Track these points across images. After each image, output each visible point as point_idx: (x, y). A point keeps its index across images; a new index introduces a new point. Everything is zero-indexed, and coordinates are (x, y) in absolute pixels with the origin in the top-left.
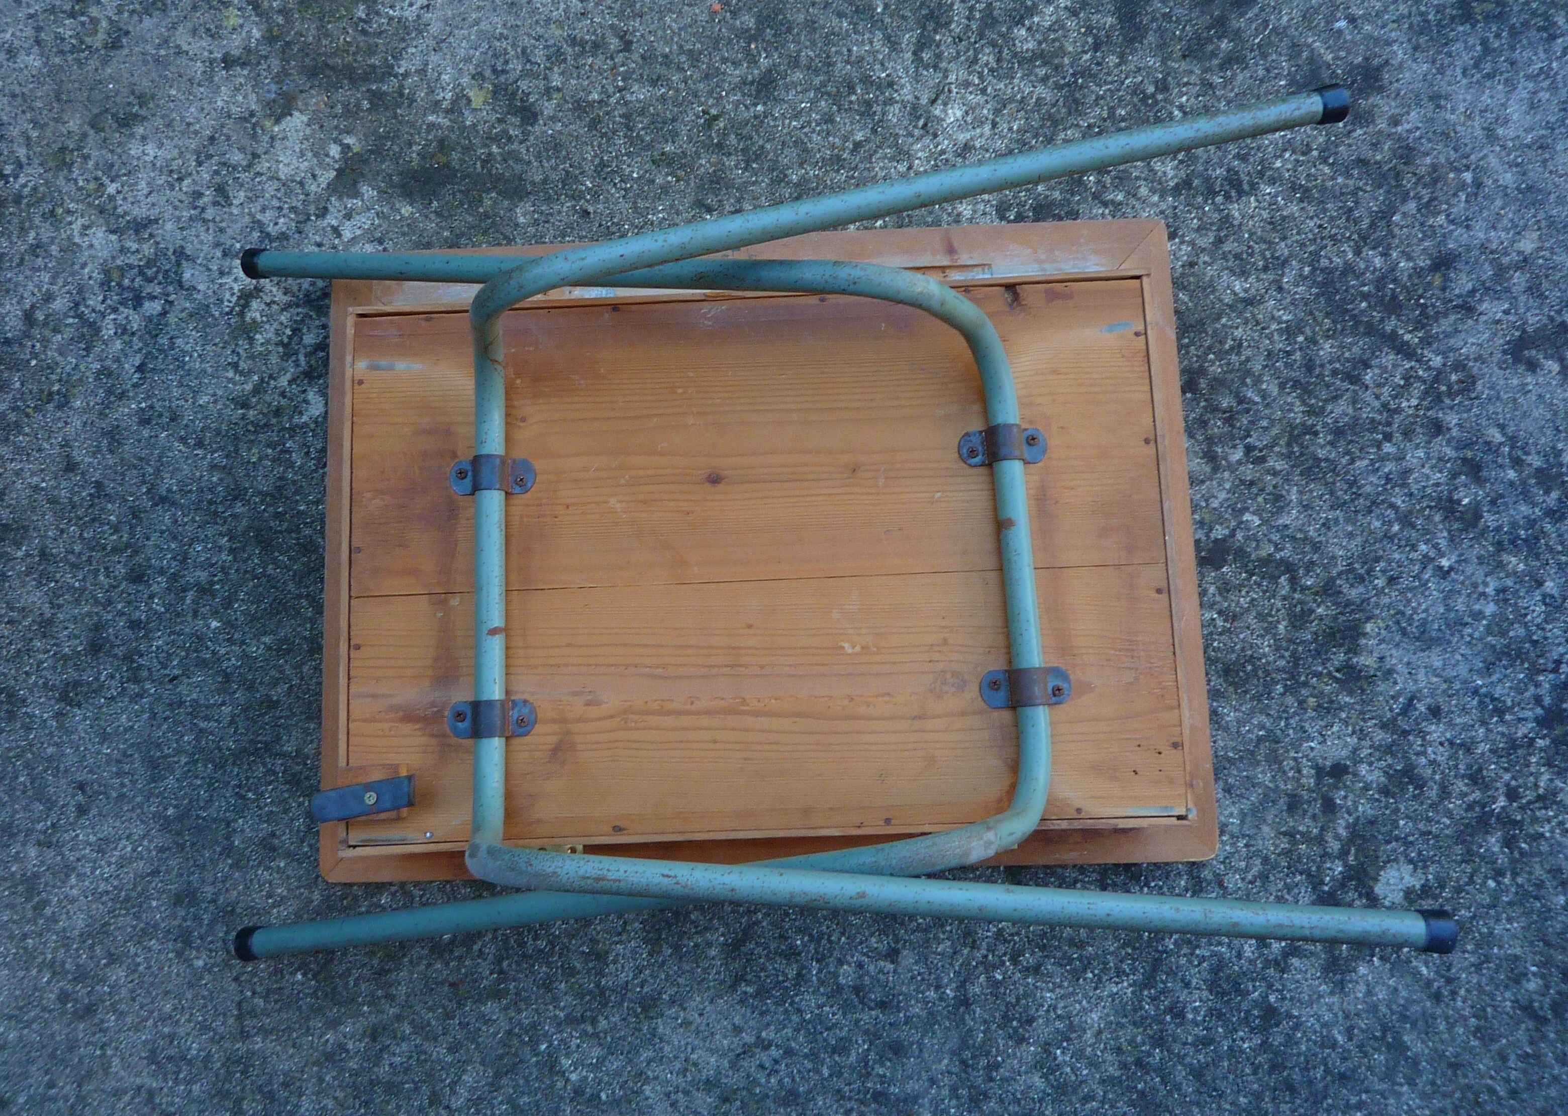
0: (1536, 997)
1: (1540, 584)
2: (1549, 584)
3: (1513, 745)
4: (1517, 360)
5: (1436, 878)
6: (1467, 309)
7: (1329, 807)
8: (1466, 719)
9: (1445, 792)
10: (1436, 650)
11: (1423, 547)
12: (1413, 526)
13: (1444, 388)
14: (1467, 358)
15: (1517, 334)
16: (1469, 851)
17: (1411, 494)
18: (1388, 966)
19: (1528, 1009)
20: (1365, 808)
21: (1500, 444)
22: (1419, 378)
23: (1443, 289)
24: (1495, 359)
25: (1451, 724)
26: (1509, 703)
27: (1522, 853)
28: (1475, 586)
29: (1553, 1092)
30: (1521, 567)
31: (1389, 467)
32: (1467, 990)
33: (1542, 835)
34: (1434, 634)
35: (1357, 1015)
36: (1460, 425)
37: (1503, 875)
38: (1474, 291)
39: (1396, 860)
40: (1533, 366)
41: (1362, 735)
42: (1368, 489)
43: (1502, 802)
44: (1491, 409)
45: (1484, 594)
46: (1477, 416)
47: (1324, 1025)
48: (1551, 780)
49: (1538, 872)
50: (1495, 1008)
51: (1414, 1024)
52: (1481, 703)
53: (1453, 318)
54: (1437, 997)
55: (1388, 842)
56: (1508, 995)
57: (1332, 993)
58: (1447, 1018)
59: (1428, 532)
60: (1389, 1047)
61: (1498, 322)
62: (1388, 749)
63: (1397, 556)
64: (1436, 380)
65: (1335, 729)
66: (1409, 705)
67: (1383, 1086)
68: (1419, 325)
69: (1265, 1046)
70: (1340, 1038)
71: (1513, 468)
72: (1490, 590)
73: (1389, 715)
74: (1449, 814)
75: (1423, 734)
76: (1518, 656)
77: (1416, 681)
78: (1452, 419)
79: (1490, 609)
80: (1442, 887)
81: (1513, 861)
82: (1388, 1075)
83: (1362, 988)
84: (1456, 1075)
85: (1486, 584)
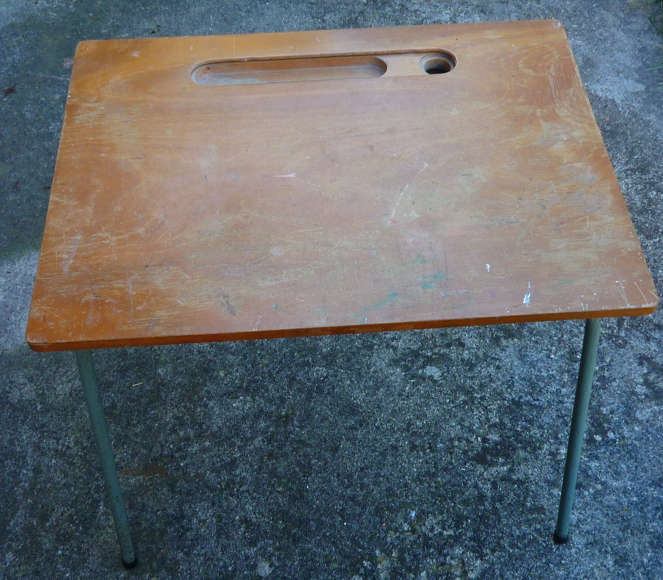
0: (415, 426)
1: (563, 387)
2: (565, 390)
3: (500, 394)
4: (640, 359)
5: (441, 383)
6: (648, 339)
7: (448, 346)
8: (501, 378)
9: (472, 378)
10: (520, 362)
11: (554, 348)
12: (559, 343)
13: (614, 339)
14: (630, 344)
15: (649, 356)
16: (455, 391)
17: (570, 340)
18: (403, 377)
19: (409, 424)
20: (453, 356)
21: (605, 362)
22: (613, 331)
23: (649, 330)
24: (635, 352)
25: (497, 373)
26: (514, 389)
27: (464, 407)
28: (550, 367)
29: (384, 440)
30: (566, 380)
31: (576, 331)
32: (407, 404)
33: (473, 412)
34: (525, 360)
35: (383, 373)
36: (604, 348)
37: (452, 404)
38: (656, 339)
39: (441, 370)
40: (641, 364)
41: (478, 348)
42: (564, 327)
43: (478, 396)
44: (617, 355)
45: (549, 371)
46: (611, 352)
47: (374, 364)
48: (494, 409)
49: (460, 414)
50: (405, 413)
51: (387, 390)
52: (509, 381)
53: (641, 335)
54: (400, 395)
55: (446, 366)
56: (412, 416)
57: (386, 363)
58: (394, 400)
59: (560, 348)
60: (376, 385)
61: (649, 349)
62: (477, 357)
63: (546, 341)
64: (616, 337)
65: (476, 340)
66: (497, 359)
67: (361, 386)
68: (632, 326)
69: (359, 349)
70: (372, 369)
71: (600, 368)
72: (551, 372)
73: (489, 354)
74: (465, 381)
75: (488, 366)
76: (532, 387)
77: (505, 359)
78: (605, 345)
79: (545, 374)
80: (439, 386)
81: (459, 405)
82: (366, 388)
83: (392, 371)
84: (376, 408)
85: (553, 370)
